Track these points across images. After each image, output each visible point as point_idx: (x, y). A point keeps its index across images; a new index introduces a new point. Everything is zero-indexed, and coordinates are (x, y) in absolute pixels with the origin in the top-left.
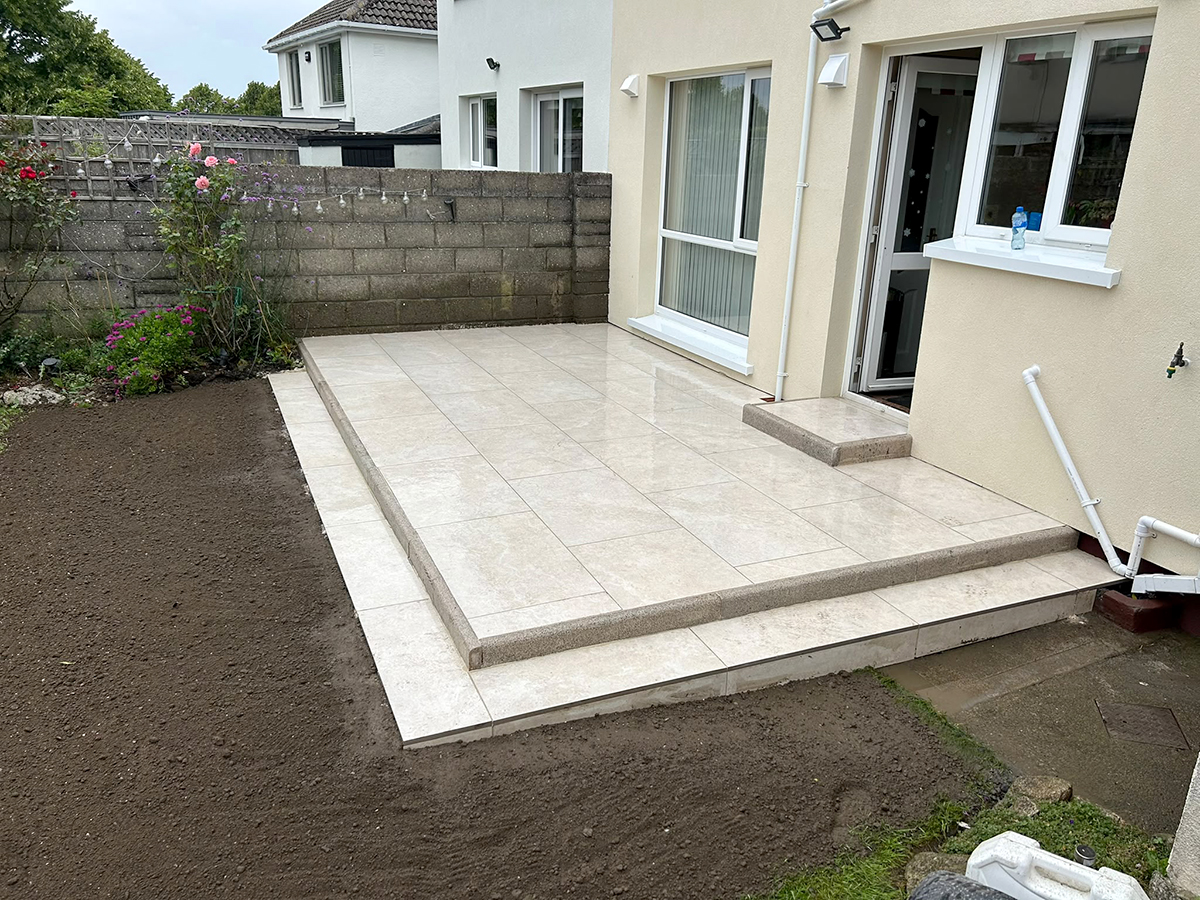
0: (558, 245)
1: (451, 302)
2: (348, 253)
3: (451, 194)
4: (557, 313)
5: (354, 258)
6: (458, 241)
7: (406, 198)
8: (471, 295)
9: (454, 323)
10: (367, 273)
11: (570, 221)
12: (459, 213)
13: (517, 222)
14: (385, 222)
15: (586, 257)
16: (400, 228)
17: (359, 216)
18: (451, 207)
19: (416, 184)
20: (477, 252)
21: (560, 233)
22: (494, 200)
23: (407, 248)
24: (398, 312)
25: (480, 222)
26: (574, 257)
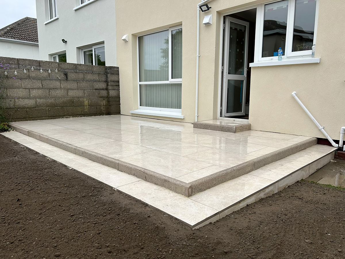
0: (103, 89)
1: (67, 108)
2: (27, 90)
3: (66, 71)
4: (103, 112)
5: (30, 92)
6: (69, 87)
7: (50, 71)
8: (74, 106)
9: (68, 116)
10: (35, 98)
11: (106, 82)
12: (69, 78)
13: (89, 81)
14: (42, 79)
15: (112, 93)
16: (48, 82)
17: (32, 77)
18: (66, 75)
19: (53, 67)
20: (75, 91)
21: (103, 85)
22: (81, 74)
23: (50, 89)
24: (47, 112)
25: (76, 81)
26: (108, 93)
